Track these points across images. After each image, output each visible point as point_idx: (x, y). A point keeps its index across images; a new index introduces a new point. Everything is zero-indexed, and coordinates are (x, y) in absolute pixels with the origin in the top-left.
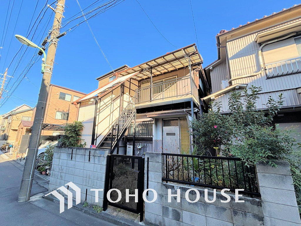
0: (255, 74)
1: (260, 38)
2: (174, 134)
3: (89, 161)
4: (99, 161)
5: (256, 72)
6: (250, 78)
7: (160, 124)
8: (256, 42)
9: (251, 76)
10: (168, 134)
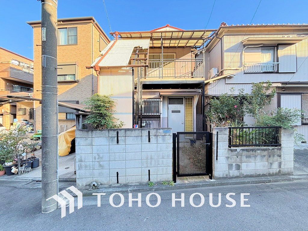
0: (238, 68)
1: (248, 41)
2: (179, 112)
3: (149, 141)
4: (164, 140)
5: (239, 67)
6: (235, 71)
7: (166, 102)
8: (242, 43)
9: (236, 70)
10: (173, 112)
